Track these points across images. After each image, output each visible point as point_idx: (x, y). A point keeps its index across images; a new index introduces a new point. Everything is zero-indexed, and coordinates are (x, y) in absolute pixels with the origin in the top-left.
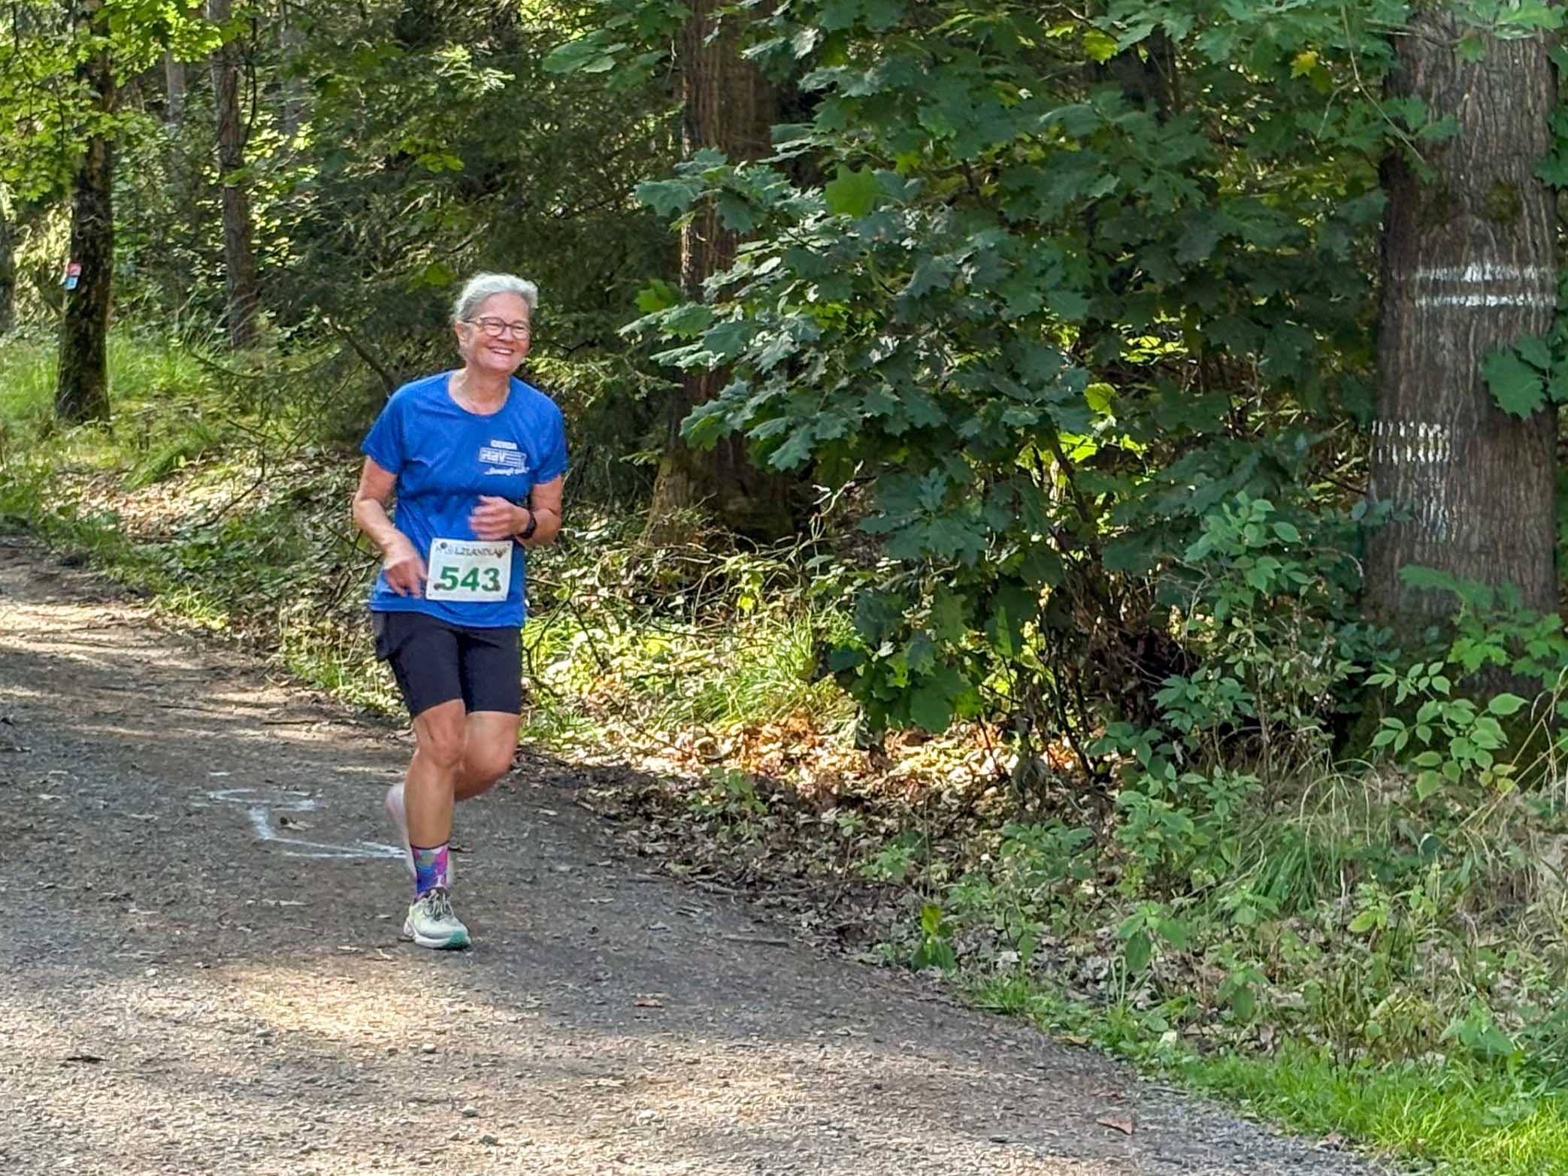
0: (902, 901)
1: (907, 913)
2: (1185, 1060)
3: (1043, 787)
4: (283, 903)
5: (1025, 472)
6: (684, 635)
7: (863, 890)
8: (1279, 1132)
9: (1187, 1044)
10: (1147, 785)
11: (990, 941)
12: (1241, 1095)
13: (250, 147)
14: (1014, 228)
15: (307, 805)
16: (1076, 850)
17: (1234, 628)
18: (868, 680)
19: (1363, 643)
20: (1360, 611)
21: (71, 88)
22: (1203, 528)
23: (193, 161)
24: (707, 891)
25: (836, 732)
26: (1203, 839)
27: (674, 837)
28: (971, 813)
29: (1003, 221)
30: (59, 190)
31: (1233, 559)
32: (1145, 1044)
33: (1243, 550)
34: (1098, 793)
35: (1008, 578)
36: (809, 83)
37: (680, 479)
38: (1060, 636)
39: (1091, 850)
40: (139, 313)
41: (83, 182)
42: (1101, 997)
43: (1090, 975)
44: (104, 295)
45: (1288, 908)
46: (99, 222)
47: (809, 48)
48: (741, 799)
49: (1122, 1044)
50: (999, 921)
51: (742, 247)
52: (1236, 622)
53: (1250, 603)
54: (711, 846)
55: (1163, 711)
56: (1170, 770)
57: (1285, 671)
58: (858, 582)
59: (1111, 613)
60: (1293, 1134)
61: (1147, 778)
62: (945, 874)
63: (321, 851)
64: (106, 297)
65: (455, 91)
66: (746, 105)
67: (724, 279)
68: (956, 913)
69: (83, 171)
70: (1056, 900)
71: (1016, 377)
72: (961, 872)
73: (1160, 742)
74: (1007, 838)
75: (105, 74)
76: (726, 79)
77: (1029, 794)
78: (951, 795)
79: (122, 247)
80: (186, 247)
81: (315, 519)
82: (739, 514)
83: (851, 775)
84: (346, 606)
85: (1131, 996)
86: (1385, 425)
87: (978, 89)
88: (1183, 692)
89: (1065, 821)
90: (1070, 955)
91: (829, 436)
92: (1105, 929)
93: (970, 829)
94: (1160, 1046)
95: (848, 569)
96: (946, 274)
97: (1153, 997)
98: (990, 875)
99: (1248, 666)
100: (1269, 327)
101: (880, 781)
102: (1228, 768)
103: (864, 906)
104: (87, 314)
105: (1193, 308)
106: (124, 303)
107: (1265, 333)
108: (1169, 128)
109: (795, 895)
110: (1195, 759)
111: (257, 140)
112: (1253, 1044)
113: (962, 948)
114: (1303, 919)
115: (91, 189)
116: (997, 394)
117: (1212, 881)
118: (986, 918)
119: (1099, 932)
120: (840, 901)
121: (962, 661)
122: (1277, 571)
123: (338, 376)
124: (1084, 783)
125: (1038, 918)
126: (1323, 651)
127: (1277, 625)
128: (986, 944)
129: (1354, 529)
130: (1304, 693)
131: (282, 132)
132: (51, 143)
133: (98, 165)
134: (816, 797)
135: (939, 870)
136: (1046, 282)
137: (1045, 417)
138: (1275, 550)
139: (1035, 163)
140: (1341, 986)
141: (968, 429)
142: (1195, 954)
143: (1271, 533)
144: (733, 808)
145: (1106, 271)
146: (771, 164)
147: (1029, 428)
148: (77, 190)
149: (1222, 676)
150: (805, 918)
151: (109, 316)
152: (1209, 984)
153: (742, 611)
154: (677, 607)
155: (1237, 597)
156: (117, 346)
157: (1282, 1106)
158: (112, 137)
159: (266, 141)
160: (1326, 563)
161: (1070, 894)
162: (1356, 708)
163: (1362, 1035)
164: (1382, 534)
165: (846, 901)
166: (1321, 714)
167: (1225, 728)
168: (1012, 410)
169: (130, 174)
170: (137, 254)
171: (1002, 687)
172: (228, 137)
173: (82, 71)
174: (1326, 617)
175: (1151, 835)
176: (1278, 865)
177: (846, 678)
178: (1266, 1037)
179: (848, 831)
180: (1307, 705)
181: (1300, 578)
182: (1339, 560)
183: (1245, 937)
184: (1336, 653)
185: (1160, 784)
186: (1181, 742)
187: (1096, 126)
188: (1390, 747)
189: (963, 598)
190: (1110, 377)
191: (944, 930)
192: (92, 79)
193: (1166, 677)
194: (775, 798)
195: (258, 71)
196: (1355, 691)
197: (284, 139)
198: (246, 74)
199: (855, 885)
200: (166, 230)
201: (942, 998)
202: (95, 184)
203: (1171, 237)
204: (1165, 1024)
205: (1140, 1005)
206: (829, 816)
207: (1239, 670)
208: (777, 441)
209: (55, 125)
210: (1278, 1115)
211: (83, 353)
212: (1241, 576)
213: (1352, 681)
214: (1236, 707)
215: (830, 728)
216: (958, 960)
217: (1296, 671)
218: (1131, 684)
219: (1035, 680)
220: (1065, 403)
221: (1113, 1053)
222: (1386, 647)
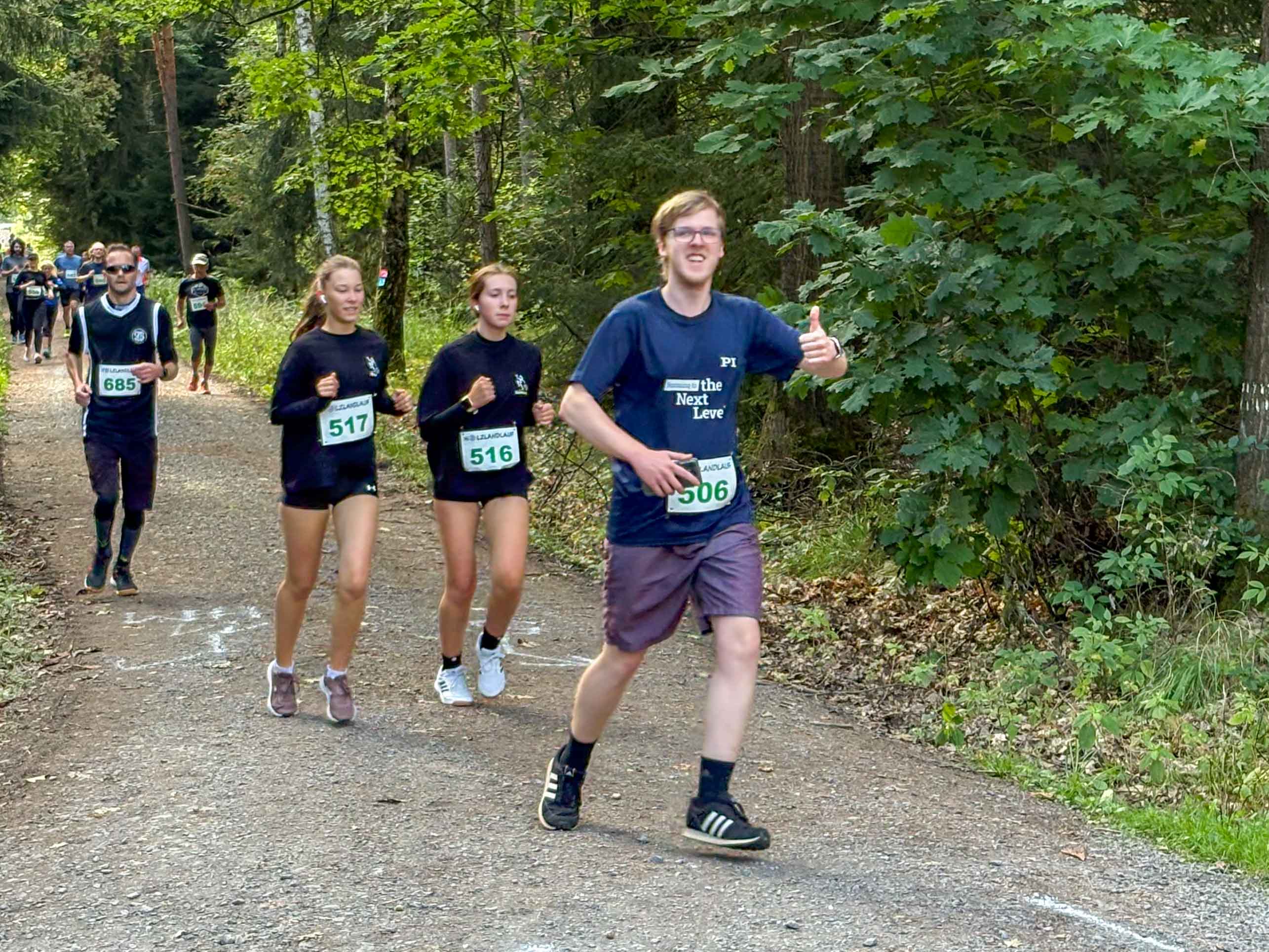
0: (928, 699)
1: (931, 708)
2: (1120, 810)
3: (1022, 623)
4: (520, 697)
5: (1009, 414)
6: (782, 518)
7: (903, 691)
8: (1182, 860)
9: (1121, 798)
10: (1092, 623)
11: (987, 727)
12: (1157, 834)
13: (498, 193)
14: (1005, 255)
15: (535, 630)
16: (1044, 667)
17: (1150, 520)
18: (905, 551)
19: (1236, 530)
20: (1233, 509)
21: (383, 155)
22: (1130, 453)
23: (461, 203)
24: (799, 691)
25: (883, 584)
26: (1128, 659)
27: (776, 654)
28: (973, 640)
29: (998, 251)
30: (374, 221)
31: (1150, 474)
32: (1092, 799)
33: (1156, 467)
34: (1057, 628)
35: (998, 485)
36: (869, 158)
37: (781, 415)
38: (1033, 523)
39: (1055, 667)
40: (425, 301)
41: (390, 217)
42: (1062, 765)
43: (1054, 750)
44: (402, 291)
45: (1187, 707)
46: (400, 243)
47: (870, 135)
48: (821, 629)
49: (1076, 798)
50: (994, 712)
51: (824, 266)
52: (1151, 516)
53: (1161, 504)
54: (801, 660)
55: (1102, 574)
56: (1107, 614)
57: (1185, 549)
58: (898, 486)
59: (1068, 508)
60: (1192, 861)
61: (1091, 619)
62: (957, 682)
63: (544, 662)
64: (404, 291)
65: (635, 160)
66: (826, 170)
67: (813, 286)
68: (965, 707)
69: (390, 210)
70: (1031, 700)
71: (1006, 352)
72: (967, 680)
73: (1099, 595)
74: (998, 657)
75: (405, 147)
76: (813, 153)
77: (1012, 628)
78: (960, 628)
79: (413, 258)
80: (456, 259)
81: (539, 438)
82: (819, 438)
83: (893, 613)
84: (559, 497)
85: (1082, 765)
86: (1251, 387)
87: (982, 162)
88: (1116, 562)
89: (1036, 646)
90: (1040, 737)
91: (882, 391)
92: (1063, 719)
93: (973, 651)
94: (1102, 799)
95: (892, 477)
96: (959, 285)
97: (1096, 766)
98: (987, 682)
99: (1159, 545)
100: (1174, 320)
101: (913, 618)
102: (1145, 612)
103: (902, 702)
104: (392, 302)
105: (1123, 308)
106: (416, 294)
107: (1172, 325)
108: (1108, 190)
109: (857, 694)
110: (1123, 606)
111: (502, 190)
112: (1163, 798)
113: (968, 731)
114: (1196, 714)
115: (395, 221)
116: (993, 363)
117: (1136, 689)
118: (984, 711)
119: (1060, 721)
120: (887, 698)
121: (967, 540)
122: (1179, 482)
123: (555, 345)
124: (1049, 621)
125: (1019, 711)
126: (1209, 536)
127: (1180, 518)
128: (984, 729)
129: (1230, 454)
130: (1197, 563)
131: (519, 183)
132: (369, 191)
133: (399, 205)
134: (870, 628)
135: (952, 679)
136: (1027, 290)
137: (1025, 379)
138: (1178, 468)
139: (1019, 211)
140: (1223, 761)
141: (974, 386)
142: (1125, 738)
143: (1175, 457)
144: (816, 635)
145: (1065, 284)
146: (845, 212)
147: (1013, 386)
148: (385, 222)
149: (1142, 551)
150: (864, 710)
151: (406, 305)
152: (1134, 757)
153: (820, 503)
154: (778, 499)
155: (1152, 499)
156: (409, 321)
157: (1185, 842)
158: (409, 187)
159: (508, 190)
160: (1212, 478)
161: (1040, 695)
162: (1231, 573)
163: (1237, 795)
164: (1249, 459)
165: (891, 698)
166: (1207, 578)
167: (1145, 586)
168: (1003, 374)
169: (419, 212)
170: (424, 263)
171: (994, 556)
172: (484, 188)
173: (390, 144)
174: (1212, 513)
175: (1095, 657)
176: (1179, 678)
177: (891, 549)
178: (1172, 794)
179: (892, 652)
180: (1199, 571)
181: (1194, 487)
182: (1220, 476)
183: (1158, 727)
184: (1218, 537)
185: (1100, 623)
186: (1114, 595)
187: (1059, 188)
188: (1254, 600)
189: (969, 497)
190: (1067, 352)
191: (957, 719)
192: (396, 149)
193: (1104, 551)
194: (843, 628)
195: (505, 144)
196: (1230, 562)
197: (520, 189)
198: (497, 146)
199: (897, 687)
200: (444, 248)
201: (956, 766)
202: (397, 217)
203: (1108, 259)
204: (1105, 785)
205: (1088, 771)
206: (878, 641)
207: (1154, 548)
208: (846, 393)
209: (371, 179)
210: (1182, 848)
211: (389, 328)
212: (1154, 487)
213: (1229, 555)
214: (1151, 572)
215: (879, 581)
216: (966, 739)
217: (1191, 549)
218: (1081, 556)
219: (1017, 552)
220: (1038, 370)
221: (1071, 804)
222: (1252, 533)
